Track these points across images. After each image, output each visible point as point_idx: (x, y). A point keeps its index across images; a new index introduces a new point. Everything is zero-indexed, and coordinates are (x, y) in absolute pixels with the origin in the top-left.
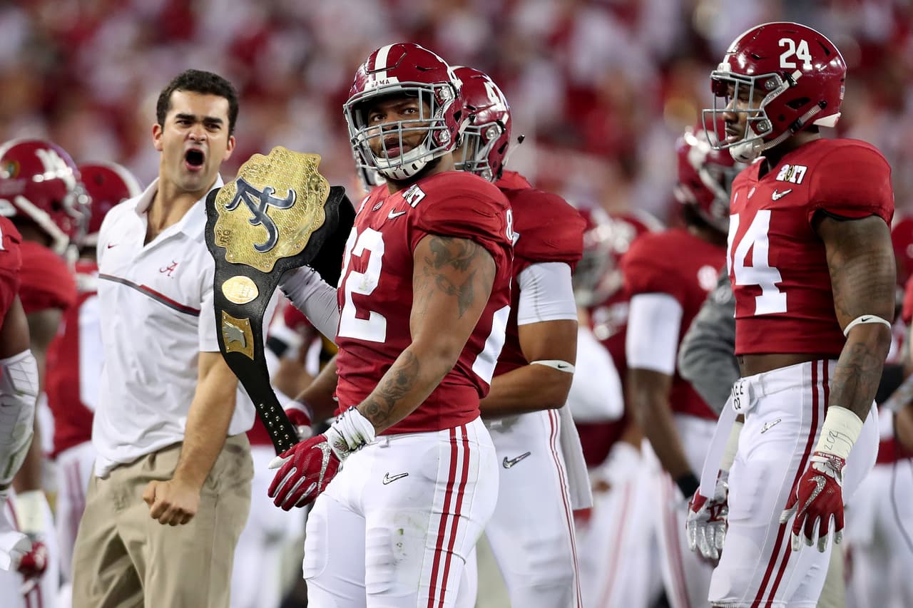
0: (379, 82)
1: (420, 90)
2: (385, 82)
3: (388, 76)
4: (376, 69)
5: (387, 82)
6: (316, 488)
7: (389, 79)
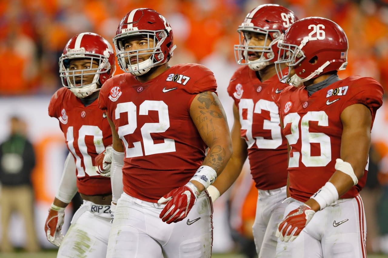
0: (129, 30)
1: (148, 34)
2: (132, 29)
3: (133, 26)
4: (128, 22)
5: (133, 29)
6: (185, 214)
7: (134, 28)
